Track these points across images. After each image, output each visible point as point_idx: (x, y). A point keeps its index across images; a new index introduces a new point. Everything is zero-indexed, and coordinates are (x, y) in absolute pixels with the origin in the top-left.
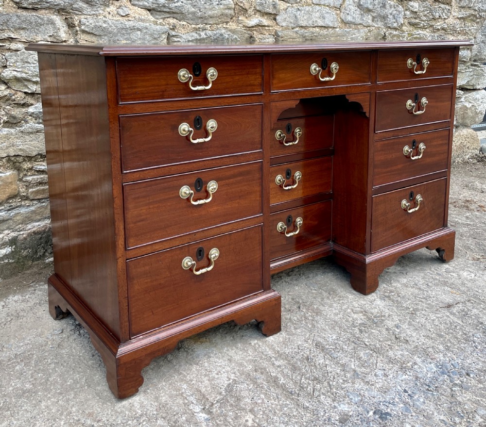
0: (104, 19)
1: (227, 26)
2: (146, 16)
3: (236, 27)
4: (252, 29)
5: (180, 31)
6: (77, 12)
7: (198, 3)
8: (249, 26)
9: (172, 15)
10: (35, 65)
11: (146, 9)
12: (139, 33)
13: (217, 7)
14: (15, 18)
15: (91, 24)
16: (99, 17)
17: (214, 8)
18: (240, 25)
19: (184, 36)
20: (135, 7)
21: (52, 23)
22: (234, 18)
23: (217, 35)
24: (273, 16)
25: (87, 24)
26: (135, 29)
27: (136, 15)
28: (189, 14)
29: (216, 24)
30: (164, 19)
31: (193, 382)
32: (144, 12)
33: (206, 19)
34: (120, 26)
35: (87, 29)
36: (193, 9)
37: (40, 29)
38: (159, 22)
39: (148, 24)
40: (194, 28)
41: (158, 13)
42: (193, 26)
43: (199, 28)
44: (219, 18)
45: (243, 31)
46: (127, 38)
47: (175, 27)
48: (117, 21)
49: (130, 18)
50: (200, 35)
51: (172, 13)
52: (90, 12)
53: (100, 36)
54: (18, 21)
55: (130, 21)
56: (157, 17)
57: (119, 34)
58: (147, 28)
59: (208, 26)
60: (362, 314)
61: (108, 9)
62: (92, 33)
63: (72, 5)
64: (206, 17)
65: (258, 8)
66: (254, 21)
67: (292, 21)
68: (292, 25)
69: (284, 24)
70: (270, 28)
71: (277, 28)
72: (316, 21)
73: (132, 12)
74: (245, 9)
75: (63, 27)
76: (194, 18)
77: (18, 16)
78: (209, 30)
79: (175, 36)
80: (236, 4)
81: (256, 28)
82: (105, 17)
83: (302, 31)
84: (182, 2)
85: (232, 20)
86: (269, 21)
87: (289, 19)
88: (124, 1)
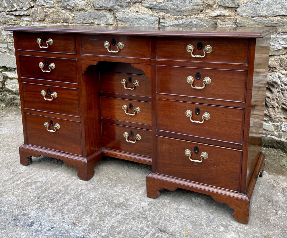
0: (128, 14)
1: (198, 16)
2: (148, 12)
3: (204, 17)
4: (216, 18)
5: (167, 20)
6: (116, 11)
7: (176, 3)
8: (213, 16)
11: (148, 8)
12: (143, 21)
13: (189, 5)
14: (93, 14)
15: (121, 16)
16: (125, 13)
17: (187, 5)
18: (207, 16)
19: (168, 23)
20: (143, 7)
21: (105, 16)
22: (203, 11)
23: (189, 22)
24: (234, 9)
25: (119, 16)
26: (141, 19)
27: (142, 11)
28: (171, 10)
29: (190, 15)
30: (157, 13)
32: (147, 9)
33: (183, 12)
34: (134, 17)
35: (119, 19)
36: (173, 7)
37: (102, 19)
38: (154, 14)
39: (147, 16)
40: (176, 18)
41: (155, 10)
42: (175, 17)
43: (179, 18)
44: (192, 12)
45: (208, 20)
46: (138, 23)
47: (164, 17)
48: (133, 14)
49: (140, 13)
50: (179, 22)
51: (162, 10)
52: (122, 10)
53: (126, 22)
55: (139, 14)
56: (154, 12)
57: (134, 21)
58: (146, 18)
59: (184, 17)
61: (131, 9)
62: (122, 21)
63: (113, 8)
64: (182, 11)
65: (220, 4)
66: (216, 13)
67: (251, 12)
68: (252, 15)
69: (244, 14)
70: (231, 18)
71: (238, 17)
72: (277, 11)
73: (140, 10)
74: (210, 5)
75: (112, 18)
76: (175, 12)
77: (94, 13)
78: (185, 19)
79: (162, 22)
80: (204, 2)
81: (219, 18)
82: (128, 13)
83: (261, 20)
84: (166, 3)
85: (202, 13)
86: (231, 13)
87: (248, 10)
88: (137, 4)
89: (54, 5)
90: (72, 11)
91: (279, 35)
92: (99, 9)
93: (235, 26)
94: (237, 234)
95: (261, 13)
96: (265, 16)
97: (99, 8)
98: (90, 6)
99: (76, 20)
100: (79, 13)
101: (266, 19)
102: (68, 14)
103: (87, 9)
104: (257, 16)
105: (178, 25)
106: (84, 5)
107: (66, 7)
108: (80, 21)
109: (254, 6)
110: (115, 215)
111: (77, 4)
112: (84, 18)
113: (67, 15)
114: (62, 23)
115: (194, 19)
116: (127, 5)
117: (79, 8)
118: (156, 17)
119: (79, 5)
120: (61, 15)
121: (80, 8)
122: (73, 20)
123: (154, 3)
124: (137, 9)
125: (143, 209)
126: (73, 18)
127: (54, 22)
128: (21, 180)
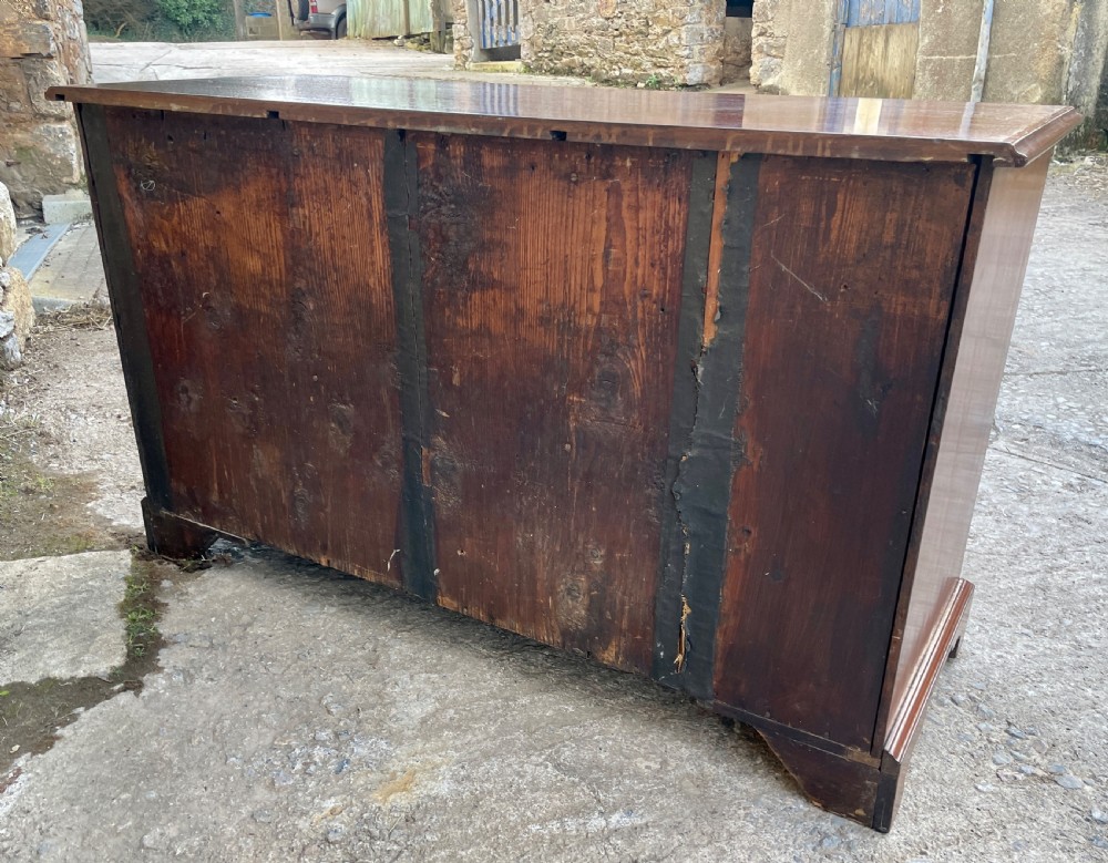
128: (604, 823)
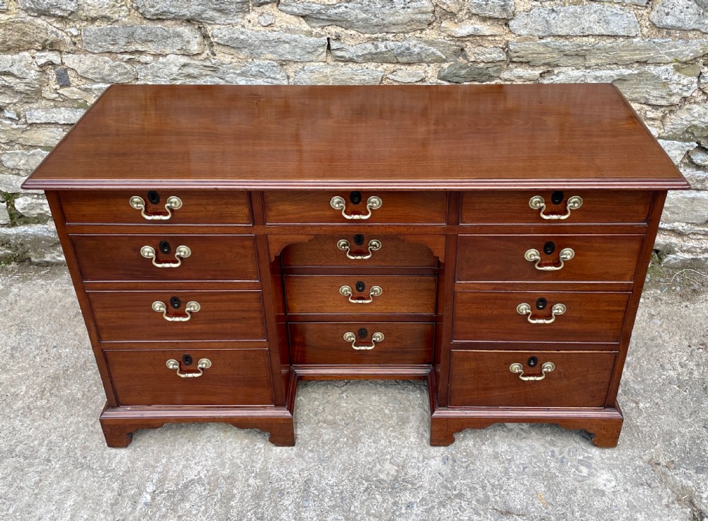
0: (243, 30)
1: (422, 36)
2: (298, 25)
3: (436, 37)
4: (464, 39)
5: (348, 43)
6: (209, 22)
7: (371, 7)
8: (456, 36)
9: (334, 23)
10: (165, 80)
11: (298, 16)
12: (287, 45)
13: (402, 11)
14: (140, 31)
15: (225, 36)
16: (236, 27)
17: (398, 12)
18: (443, 34)
19: (351, 50)
20: (282, 13)
21: (179, 35)
22: (434, 24)
23: (402, 49)
24: (504, 22)
25: (220, 36)
26: (280, 41)
27: (283, 24)
28: (358, 22)
29: (403, 32)
30: (323, 27)
31: (173, 460)
32: (295, 19)
33: (387, 27)
34: (262, 38)
35: (220, 42)
36: (364, 15)
37: (168, 42)
38: (315, 31)
39: (297, 36)
40: (369, 38)
41: (315, 20)
42: (367, 36)
43: (377, 38)
44: (408, 26)
45: (446, 43)
46: (272, 51)
47: (339, 36)
48: (258, 31)
49: (276, 28)
50: (377, 47)
51: (333, 21)
52: (225, 21)
53: (239, 48)
54: (143, 33)
55: (276, 31)
56: (314, 24)
57: (262, 47)
58: (296, 41)
59: (390, 36)
60: (397, 468)
61: (248, 17)
62: (228, 46)
64: (385, 24)
65: (474, 11)
66: (465, 29)
67: (539, 28)
68: (540, 34)
69: (524, 32)
70: (497, 38)
71: (510, 38)
72: (590, 27)
73: (277, 20)
74: (452, 12)
75: (196, 38)
76: (366, 26)
77: (143, 29)
78: (392, 41)
79: (338, 49)
80: (437, 5)
81: (470, 39)
82: (243, 26)
83: (557, 43)
84: (346, 7)
85: (431, 26)
86: (496, 28)
87: (533, 25)
88: (267, 7)
89: (5, 7)
90: (66, 20)
91: (588, 71)
92: (159, 18)
93: (503, 57)
94: (610, 472)
95: (560, 30)
96: (566, 37)
97: (156, 15)
98: (124, 8)
99: (84, 45)
100: (93, 28)
101: (567, 43)
102: (54, 29)
103: (117, 16)
104: (550, 36)
105: (376, 54)
106: (107, 6)
107: (48, 12)
108: (101, 47)
109: (546, 16)
110: (406, 509)
111: (85, 5)
112: (112, 40)
113: (52, 32)
114: (38, 50)
115: (415, 42)
116: (238, 9)
117: (93, 14)
118: (322, 39)
119: (91, 8)
120: (33, 33)
121: (95, 15)
122: (75, 44)
123: (314, 5)
124: (269, 20)
125: (443, 477)
126: (73, 39)
127: (9, 49)
128: (149, 491)
